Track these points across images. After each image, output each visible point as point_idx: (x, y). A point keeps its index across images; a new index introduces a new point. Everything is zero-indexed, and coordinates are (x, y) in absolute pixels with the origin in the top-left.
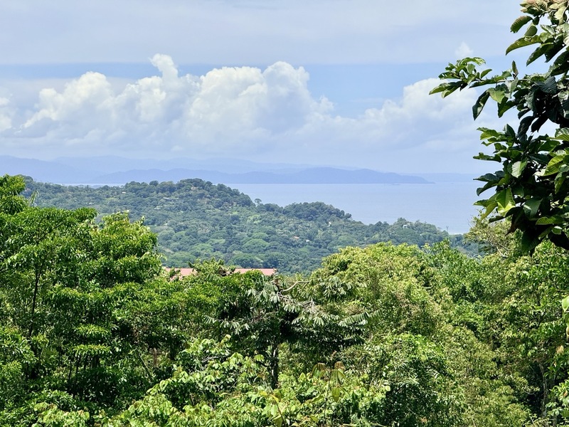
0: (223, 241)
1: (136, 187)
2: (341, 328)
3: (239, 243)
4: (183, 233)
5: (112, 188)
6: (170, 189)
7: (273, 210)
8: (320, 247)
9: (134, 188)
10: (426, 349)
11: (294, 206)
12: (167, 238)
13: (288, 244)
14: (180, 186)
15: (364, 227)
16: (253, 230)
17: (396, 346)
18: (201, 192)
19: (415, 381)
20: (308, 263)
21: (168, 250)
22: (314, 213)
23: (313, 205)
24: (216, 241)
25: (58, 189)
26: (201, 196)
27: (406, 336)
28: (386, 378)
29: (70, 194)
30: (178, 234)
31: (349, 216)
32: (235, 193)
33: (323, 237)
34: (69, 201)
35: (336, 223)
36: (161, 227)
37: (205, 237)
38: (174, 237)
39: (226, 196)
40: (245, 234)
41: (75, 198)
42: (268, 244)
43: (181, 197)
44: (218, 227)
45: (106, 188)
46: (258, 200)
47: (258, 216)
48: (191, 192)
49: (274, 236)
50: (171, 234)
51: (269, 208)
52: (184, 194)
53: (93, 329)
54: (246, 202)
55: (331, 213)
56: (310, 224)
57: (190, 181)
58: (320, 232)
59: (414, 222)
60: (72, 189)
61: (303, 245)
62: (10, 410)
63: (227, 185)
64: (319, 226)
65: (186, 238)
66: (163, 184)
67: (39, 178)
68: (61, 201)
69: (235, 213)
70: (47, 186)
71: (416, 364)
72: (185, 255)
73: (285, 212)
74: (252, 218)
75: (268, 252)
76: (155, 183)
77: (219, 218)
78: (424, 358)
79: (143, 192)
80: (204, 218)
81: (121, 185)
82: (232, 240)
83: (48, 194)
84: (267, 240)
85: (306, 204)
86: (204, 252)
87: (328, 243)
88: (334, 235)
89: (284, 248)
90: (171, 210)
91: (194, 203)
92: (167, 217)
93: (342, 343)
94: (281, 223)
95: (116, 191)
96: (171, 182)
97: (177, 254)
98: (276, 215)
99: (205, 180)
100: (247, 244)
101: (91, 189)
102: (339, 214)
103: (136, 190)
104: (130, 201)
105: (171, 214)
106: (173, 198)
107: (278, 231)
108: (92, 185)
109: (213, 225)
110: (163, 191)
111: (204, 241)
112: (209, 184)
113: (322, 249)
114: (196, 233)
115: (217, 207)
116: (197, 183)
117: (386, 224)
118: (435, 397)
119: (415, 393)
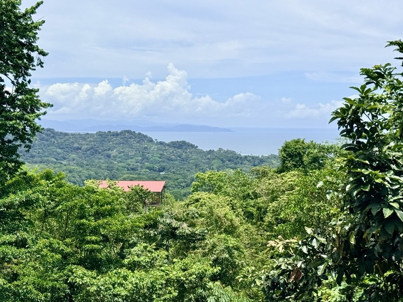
0: (140, 158)
1: (101, 133)
2: (197, 234)
3: (148, 159)
4: (122, 154)
5: (91, 134)
6: (116, 135)
7: (163, 144)
8: (184, 161)
9: (100, 134)
10: (232, 241)
11: (172, 142)
12: (115, 157)
13: (170, 159)
14: (121, 133)
15: (204, 152)
16: (154, 153)
17: (219, 240)
18: (131, 136)
19: (227, 256)
20: (179, 168)
21: (115, 162)
22: (181, 146)
23: (181, 142)
24: (137, 158)
25: (66, 134)
26: (130, 138)
27: (223, 235)
28: (215, 254)
29: (71, 137)
30: (120, 155)
31: (197, 147)
32: (146, 137)
33: (185, 157)
34: (71, 140)
35: (191, 150)
36: (113, 152)
37: (132, 157)
38: (118, 157)
39: (142, 137)
40: (150, 155)
41: (74, 139)
42: (160, 160)
43: (122, 138)
44: (138, 152)
45: (88, 134)
46: (156, 140)
47: (156, 147)
48: (126, 136)
49: (163, 156)
50: (117, 155)
51: (161, 143)
52: (123, 137)
53: (94, 238)
54: (151, 141)
55: (189, 146)
56: (179, 150)
57: (126, 131)
58: (184, 154)
59: (226, 150)
60: (72, 135)
61: (176, 160)
62: (56, 274)
63: (142, 133)
64: (184, 152)
65: (124, 157)
66: (113, 132)
67: (57, 129)
68: (67, 140)
69: (146, 146)
70: (61, 133)
71: (228, 248)
72: (123, 164)
73: (168, 145)
74: (153, 148)
75: (160, 163)
76: (110, 132)
77: (139, 148)
78: (231, 245)
79: (105, 136)
80: (132, 148)
81: (94, 132)
82: (145, 158)
83: (61, 137)
84: (160, 158)
85: (177, 141)
86: (132, 163)
87: (187, 159)
88: (190, 156)
89: (168, 161)
90: (116, 144)
91: (127, 141)
92: (115, 147)
93: (197, 240)
94: (166, 150)
95: (92, 135)
96: (117, 132)
97: (119, 164)
98: (164, 146)
99: (132, 131)
100: (151, 159)
101: (81, 135)
102: (192, 146)
103: (101, 135)
104: (99, 140)
105: (117, 146)
106: (118, 138)
107: (165, 154)
108: (81, 132)
109: (136, 151)
110: (113, 135)
111: (132, 158)
112: (134, 132)
113: (185, 162)
114: (128, 154)
115: (138, 143)
116: (129, 132)
117: (213, 151)
118: (235, 262)
119: (227, 261)
